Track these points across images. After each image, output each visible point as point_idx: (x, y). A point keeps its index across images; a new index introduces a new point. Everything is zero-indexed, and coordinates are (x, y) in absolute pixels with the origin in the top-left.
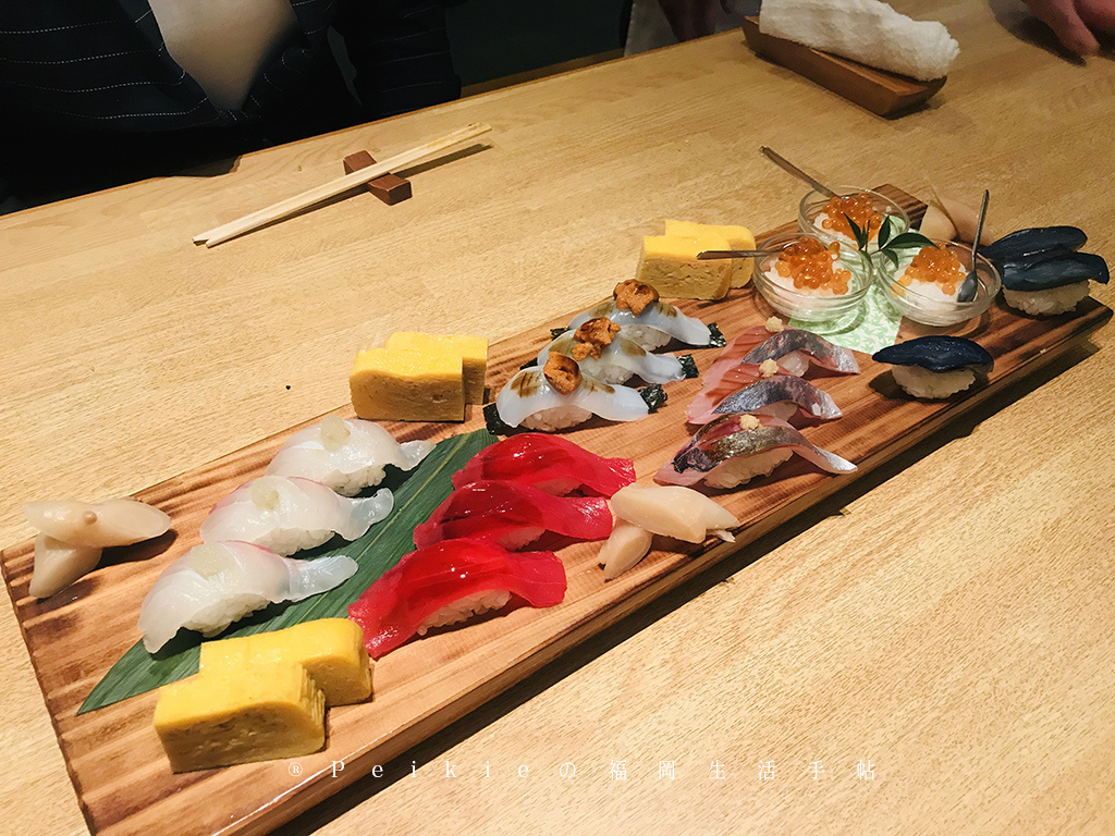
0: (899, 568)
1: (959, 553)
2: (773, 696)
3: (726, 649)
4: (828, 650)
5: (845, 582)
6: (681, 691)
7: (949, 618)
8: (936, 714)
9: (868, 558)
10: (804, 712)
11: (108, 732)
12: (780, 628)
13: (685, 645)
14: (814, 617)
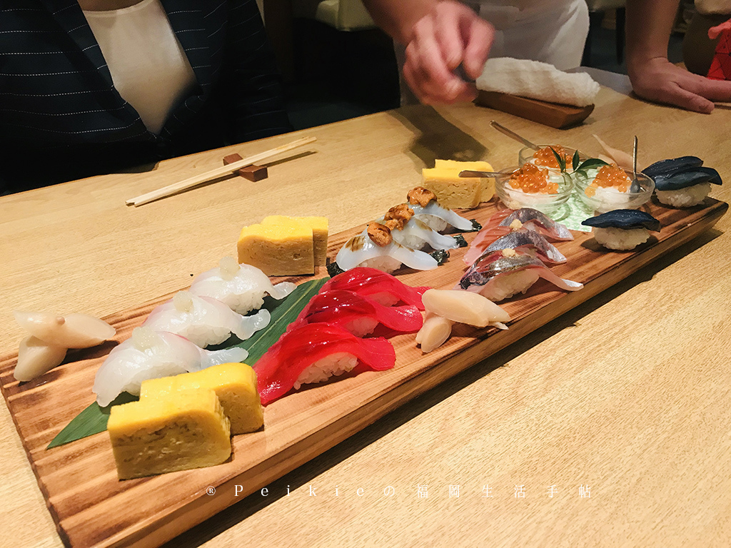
0: (621, 353)
1: (660, 343)
2: (548, 430)
3: (510, 404)
4: (582, 401)
5: (585, 363)
6: (483, 430)
7: (661, 379)
8: (665, 435)
9: (598, 349)
10: (572, 439)
11: (69, 459)
12: (546, 391)
13: (481, 404)
14: (569, 383)
